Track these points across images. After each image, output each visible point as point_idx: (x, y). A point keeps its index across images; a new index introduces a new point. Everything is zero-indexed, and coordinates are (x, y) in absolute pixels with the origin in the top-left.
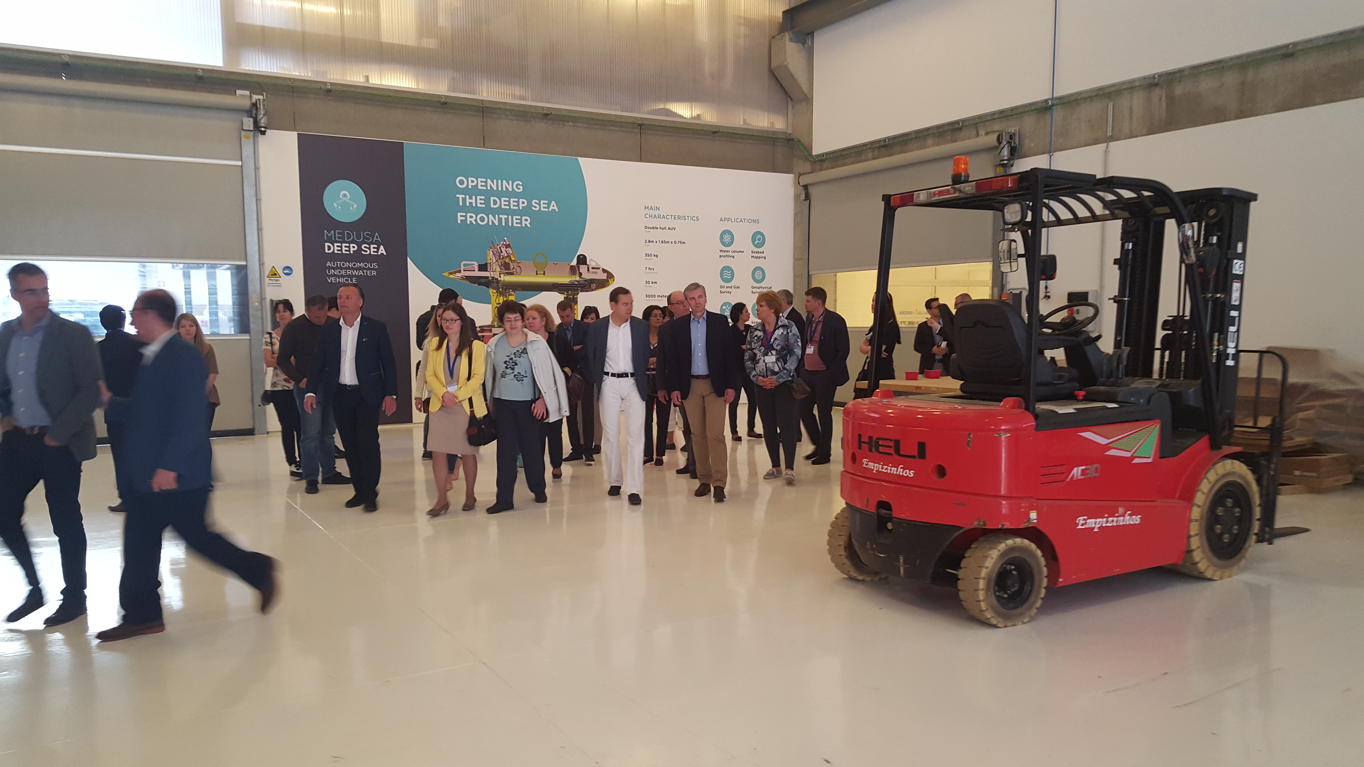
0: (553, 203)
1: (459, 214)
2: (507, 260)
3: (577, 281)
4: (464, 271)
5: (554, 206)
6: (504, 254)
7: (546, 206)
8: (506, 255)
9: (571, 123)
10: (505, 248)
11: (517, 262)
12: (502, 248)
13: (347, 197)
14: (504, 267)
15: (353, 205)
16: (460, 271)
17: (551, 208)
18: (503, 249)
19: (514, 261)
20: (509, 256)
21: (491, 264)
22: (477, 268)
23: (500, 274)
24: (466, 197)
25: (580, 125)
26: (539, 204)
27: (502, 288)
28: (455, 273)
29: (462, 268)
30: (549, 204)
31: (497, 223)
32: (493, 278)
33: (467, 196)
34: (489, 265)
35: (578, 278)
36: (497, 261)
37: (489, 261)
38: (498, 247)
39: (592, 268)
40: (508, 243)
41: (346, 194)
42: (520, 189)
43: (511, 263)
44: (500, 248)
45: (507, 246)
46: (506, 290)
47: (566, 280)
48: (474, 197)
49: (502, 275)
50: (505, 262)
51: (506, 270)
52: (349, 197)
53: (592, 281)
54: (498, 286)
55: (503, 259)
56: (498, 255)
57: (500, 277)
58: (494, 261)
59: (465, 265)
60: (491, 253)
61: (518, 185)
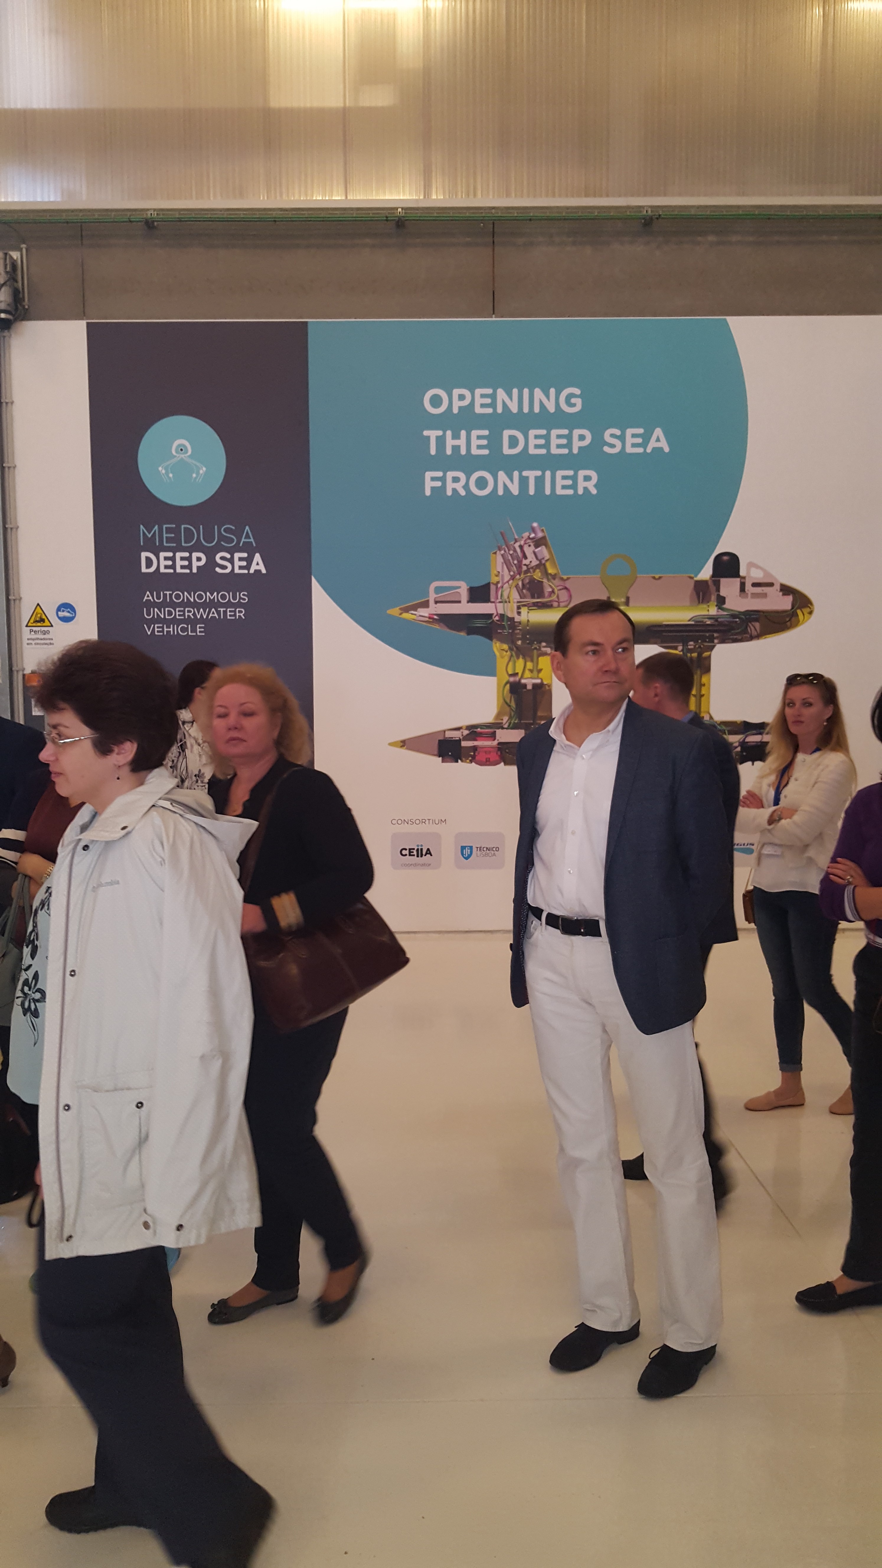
0: (658, 432)
1: (429, 475)
2: (537, 575)
3: (710, 617)
4: (436, 602)
5: (659, 440)
6: (531, 560)
7: (639, 440)
8: (535, 562)
9: (711, 238)
10: (532, 548)
11: (562, 579)
12: (526, 548)
13: (187, 452)
14: (529, 590)
15: (199, 469)
16: (425, 604)
17: (652, 445)
18: (529, 551)
19: (554, 577)
20: (541, 566)
21: (499, 585)
22: (464, 595)
23: (519, 608)
24: (444, 434)
25: (734, 238)
26: (622, 438)
27: (523, 639)
28: (415, 607)
29: (432, 596)
30: (646, 438)
31: (515, 489)
32: (502, 616)
33: (449, 433)
34: (493, 588)
35: (713, 611)
36: (513, 578)
37: (494, 579)
38: (517, 545)
39: (755, 585)
40: (540, 535)
41: (184, 446)
42: (574, 405)
43: (545, 581)
44: (521, 547)
45: (538, 543)
46: (531, 643)
47: (682, 615)
48: (463, 433)
49: (524, 610)
50: (532, 581)
51: (533, 597)
52: (189, 453)
53: (751, 616)
54: (512, 634)
55: (526, 572)
56: (517, 564)
57: (519, 613)
58: (507, 578)
59: (438, 590)
60: (500, 560)
61: (569, 397)
